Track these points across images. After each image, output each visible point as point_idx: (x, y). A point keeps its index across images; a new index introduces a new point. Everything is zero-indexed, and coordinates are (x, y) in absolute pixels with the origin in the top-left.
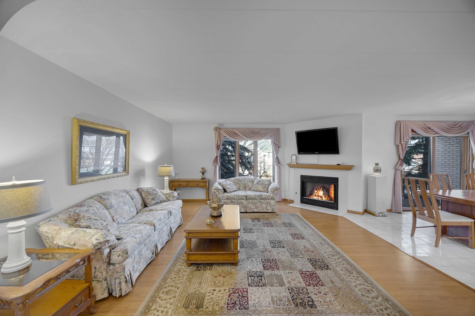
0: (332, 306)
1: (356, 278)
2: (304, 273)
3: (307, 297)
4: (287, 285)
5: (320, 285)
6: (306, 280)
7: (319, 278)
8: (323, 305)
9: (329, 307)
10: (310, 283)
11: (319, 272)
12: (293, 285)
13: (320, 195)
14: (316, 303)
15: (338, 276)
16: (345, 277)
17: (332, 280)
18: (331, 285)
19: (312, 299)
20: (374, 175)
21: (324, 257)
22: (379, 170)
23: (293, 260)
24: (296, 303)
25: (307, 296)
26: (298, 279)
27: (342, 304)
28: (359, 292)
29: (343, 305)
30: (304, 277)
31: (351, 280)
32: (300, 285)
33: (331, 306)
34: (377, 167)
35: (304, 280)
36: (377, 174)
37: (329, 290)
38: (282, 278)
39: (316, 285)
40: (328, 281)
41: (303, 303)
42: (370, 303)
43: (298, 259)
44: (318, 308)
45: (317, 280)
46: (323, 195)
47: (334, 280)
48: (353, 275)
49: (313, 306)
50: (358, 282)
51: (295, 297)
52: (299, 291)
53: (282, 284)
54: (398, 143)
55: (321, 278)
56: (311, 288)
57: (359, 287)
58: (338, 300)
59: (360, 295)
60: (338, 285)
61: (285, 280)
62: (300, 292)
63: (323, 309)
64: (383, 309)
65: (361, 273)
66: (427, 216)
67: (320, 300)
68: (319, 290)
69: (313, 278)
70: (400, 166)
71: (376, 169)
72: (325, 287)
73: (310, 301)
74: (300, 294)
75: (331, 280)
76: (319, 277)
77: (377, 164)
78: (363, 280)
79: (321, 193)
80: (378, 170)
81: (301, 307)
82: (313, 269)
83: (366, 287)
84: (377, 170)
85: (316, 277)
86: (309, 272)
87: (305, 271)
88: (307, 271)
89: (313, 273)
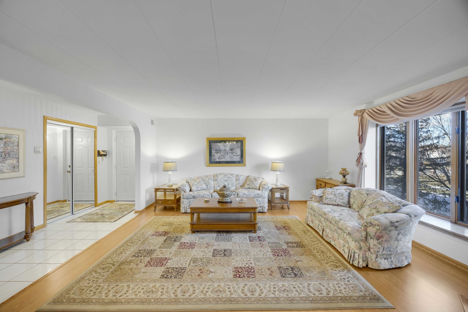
2: (166, 260)
4: (158, 250)
5: (148, 264)
6: (158, 260)
10: (153, 260)
11: (163, 269)
12: (157, 252)
15: (148, 279)
16: (144, 284)
17: (147, 273)
18: (142, 270)
30: (161, 259)
32: (154, 255)
35: (157, 258)
37: (138, 268)
39: (149, 263)
40: (148, 270)
45: (154, 265)
52: (149, 253)
55: (155, 268)
56: (148, 259)
59: (119, 285)
60: (139, 275)
69: (157, 263)
72: (143, 266)
85: (157, 265)
86: (166, 263)
87: (167, 261)
88: (167, 262)
89: (163, 265)
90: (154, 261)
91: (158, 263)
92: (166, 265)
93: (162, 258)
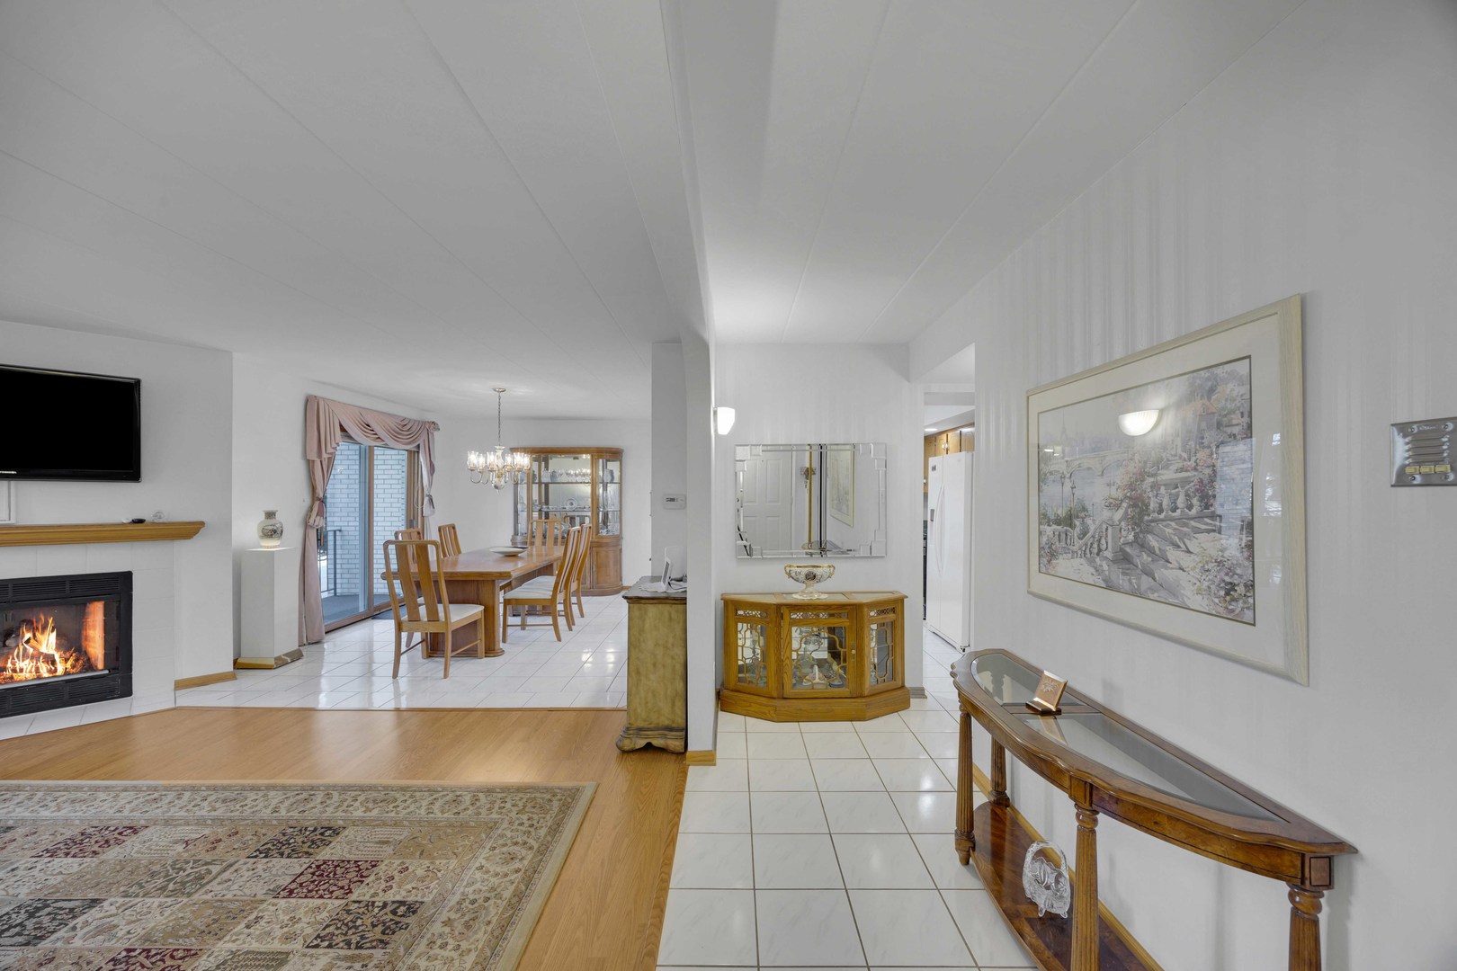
0: (442, 872)
1: (411, 800)
2: (293, 886)
3: (380, 911)
4: (297, 945)
5: (367, 869)
6: (324, 890)
7: (349, 861)
8: (427, 888)
9: (438, 879)
10: (342, 888)
11: (324, 854)
12: (309, 930)
13: (43, 649)
14: (410, 899)
15: (378, 826)
16: (393, 814)
17: (377, 840)
18: (389, 850)
19: (393, 902)
20: (261, 547)
21: (288, 820)
22: (279, 532)
23: (209, 897)
24: (374, 944)
25: (376, 910)
26: (302, 910)
27: (450, 853)
28: (445, 815)
29: (455, 854)
30: (310, 891)
31: (408, 810)
32: (328, 912)
33: (439, 875)
34: (272, 521)
35: (321, 897)
36: (271, 545)
37: (398, 859)
38: (247, 953)
39: (362, 876)
40: (373, 849)
41: (389, 927)
42: (479, 814)
43: (219, 880)
44: (425, 899)
45: (347, 869)
46: (58, 648)
47: (384, 838)
48: (399, 801)
49: (412, 909)
50: (424, 803)
51: (355, 939)
52: (346, 922)
54: (313, 456)
55: (349, 857)
56: (359, 891)
57: (436, 807)
58: (435, 854)
59: (452, 816)
60: (401, 838)
61: (268, 946)
62: (351, 921)
63: (435, 891)
64: (503, 805)
65: (408, 787)
67: (409, 887)
68: (383, 878)
69: (335, 874)
70: (318, 517)
71: (271, 528)
72: (386, 862)
73: (398, 907)
74: (359, 922)
75: (377, 843)
76: (343, 861)
77: (270, 515)
78: (426, 794)
79: (48, 642)
80: (275, 532)
81: (395, 937)
82: (307, 860)
83: (447, 798)
84: (272, 533)
85: (336, 867)
86: (302, 874)
87: (294, 881)
88: (299, 876)
89: (318, 867)
90: (340, 884)
91: (331, 875)
92: (305, 866)
93: (306, 897)
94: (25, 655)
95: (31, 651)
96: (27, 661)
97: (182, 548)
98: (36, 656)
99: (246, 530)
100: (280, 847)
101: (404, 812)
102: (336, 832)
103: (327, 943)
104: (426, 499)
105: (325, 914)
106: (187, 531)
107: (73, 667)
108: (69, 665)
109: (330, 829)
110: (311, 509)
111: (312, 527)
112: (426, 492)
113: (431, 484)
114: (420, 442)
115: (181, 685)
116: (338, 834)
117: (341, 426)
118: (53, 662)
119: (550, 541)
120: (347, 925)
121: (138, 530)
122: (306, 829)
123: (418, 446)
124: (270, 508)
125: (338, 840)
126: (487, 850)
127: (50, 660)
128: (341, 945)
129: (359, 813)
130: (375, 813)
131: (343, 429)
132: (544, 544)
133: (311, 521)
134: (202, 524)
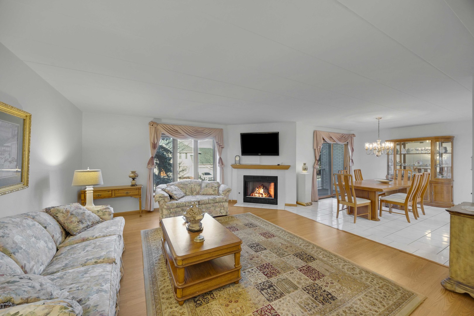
0: (345, 292)
1: (337, 261)
2: (302, 269)
3: (323, 292)
4: (300, 286)
5: (321, 276)
6: (309, 275)
7: (316, 270)
8: (339, 294)
9: (343, 294)
10: (314, 277)
11: (310, 264)
12: (303, 284)
13: (261, 192)
14: (333, 294)
15: (326, 264)
16: (331, 262)
17: (325, 268)
18: (328, 274)
19: (327, 292)
20: (302, 173)
21: (303, 249)
23: (284, 260)
24: (320, 301)
25: (322, 291)
26: (303, 277)
27: (349, 287)
28: (348, 272)
29: (350, 288)
30: (305, 273)
31: (336, 264)
32: (309, 282)
33: (344, 292)
34: (305, 166)
35: (308, 276)
36: (305, 172)
37: (331, 278)
38: (289, 280)
39: (319, 277)
40: (323, 270)
41: (325, 299)
42: (362, 279)
43: (286, 257)
44: (338, 298)
45: (315, 272)
46: (263, 192)
47: (327, 269)
48: (333, 259)
49: (333, 298)
50: (342, 264)
51: (315, 296)
52: (313, 288)
53: (296, 288)
54: (315, 147)
55: (316, 269)
56: (318, 281)
57: (346, 267)
58: (343, 284)
59: (351, 274)
60: (332, 272)
61: (294, 282)
62: (315, 289)
63: (341, 297)
64: (372, 281)
65: (337, 256)
66: (348, 201)
67: (333, 290)
68: (325, 282)
69: (312, 272)
70: (317, 165)
71: (305, 168)
72: (327, 277)
73: (329, 295)
74: (317, 291)
75: (326, 269)
76: (315, 269)
77: (305, 164)
78: (342, 261)
79: (262, 191)
80: (306, 169)
81: (327, 304)
82: (306, 263)
83: (350, 266)
84: (305, 169)
85: (313, 270)
86: (304, 267)
87: (302, 267)
88: (303, 267)
89: (308, 267)
90: (313, 276)
91: (311, 271)
92: (305, 265)
93: (304, 274)
94: (257, 193)
95: (258, 192)
96: (257, 194)
97: (287, 172)
98: (259, 193)
99: (299, 168)
100: (300, 255)
101: (335, 264)
102: (314, 259)
103: (307, 291)
104: (351, 160)
105: (308, 282)
106: (287, 168)
107: (267, 196)
108: (266, 195)
109: (313, 257)
110: (315, 163)
111: (315, 168)
112: (350, 158)
113: (352, 155)
114: (348, 141)
115: (287, 205)
116: (314, 260)
117: (323, 138)
118: (263, 195)
119: (405, 178)
120: (313, 289)
121: (279, 167)
122: (307, 254)
123: (348, 143)
124: (305, 163)
125: (314, 262)
126: (363, 294)
127: (262, 194)
128: (311, 295)
129: (321, 257)
130: (325, 259)
131: (323, 139)
132: (402, 179)
133: (315, 166)
134: (290, 166)
